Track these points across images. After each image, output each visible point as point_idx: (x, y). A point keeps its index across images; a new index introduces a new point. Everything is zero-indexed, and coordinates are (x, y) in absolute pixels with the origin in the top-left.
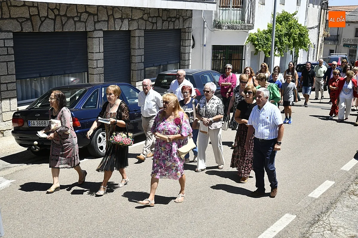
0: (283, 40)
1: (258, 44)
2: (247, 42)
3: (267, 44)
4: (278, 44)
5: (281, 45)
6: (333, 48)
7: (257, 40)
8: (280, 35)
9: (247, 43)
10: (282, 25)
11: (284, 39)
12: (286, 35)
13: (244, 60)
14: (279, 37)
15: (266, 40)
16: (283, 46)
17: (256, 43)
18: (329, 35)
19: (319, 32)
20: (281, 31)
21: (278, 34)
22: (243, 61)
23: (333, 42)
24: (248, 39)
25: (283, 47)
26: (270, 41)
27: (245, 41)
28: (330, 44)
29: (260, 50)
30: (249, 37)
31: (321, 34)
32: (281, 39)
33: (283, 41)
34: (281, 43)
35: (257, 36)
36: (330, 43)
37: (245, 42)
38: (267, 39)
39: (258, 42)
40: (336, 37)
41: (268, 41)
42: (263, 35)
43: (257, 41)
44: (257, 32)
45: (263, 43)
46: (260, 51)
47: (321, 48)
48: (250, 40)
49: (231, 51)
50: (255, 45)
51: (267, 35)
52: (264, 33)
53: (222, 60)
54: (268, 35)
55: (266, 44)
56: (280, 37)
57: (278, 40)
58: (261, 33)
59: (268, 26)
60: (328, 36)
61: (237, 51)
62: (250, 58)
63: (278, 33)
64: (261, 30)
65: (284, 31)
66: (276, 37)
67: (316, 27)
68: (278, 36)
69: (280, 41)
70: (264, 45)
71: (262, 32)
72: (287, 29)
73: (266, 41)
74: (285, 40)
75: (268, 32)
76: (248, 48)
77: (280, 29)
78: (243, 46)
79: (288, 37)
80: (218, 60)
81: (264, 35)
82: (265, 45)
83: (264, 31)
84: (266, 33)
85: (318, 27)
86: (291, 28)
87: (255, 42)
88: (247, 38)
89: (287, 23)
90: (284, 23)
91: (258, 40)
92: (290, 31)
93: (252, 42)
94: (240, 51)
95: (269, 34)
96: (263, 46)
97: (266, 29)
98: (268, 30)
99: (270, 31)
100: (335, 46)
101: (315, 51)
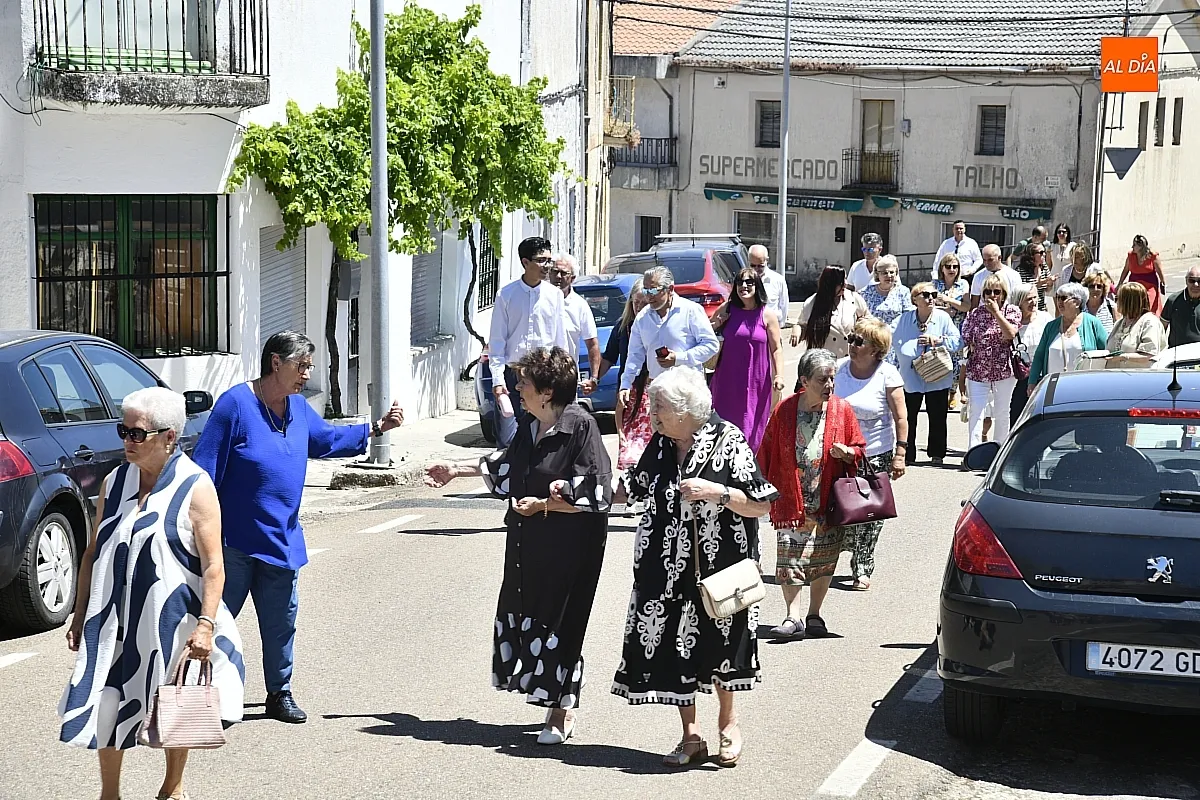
0: (426, 165)
1: (300, 188)
2: (234, 179)
3: (347, 185)
4: (405, 185)
5: (421, 194)
6: (654, 204)
7: (292, 163)
8: (412, 133)
9: (239, 181)
10: (414, 81)
11: (431, 160)
12: (440, 135)
13: (222, 274)
14: (407, 150)
15: (339, 164)
16: (430, 195)
17: (287, 179)
18: (636, 136)
19: (587, 121)
20: (411, 115)
21: (398, 130)
22: (221, 281)
23: (650, 173)
24: (238, 162)
25: (429, 201)
26: (359, 170)
27: (222, 170)
28: (639, 187)
29: (309, 217)
30: (244, 150)
31: (596, 131)
32: (415, 160)
33: (425, 172)
34: (420, 178)
35: (287, 142)
36: (636, 180)
37: (226, 175)
38: (345, 160)
39: (300, 174)
40: (664, 149)
41: (351, 170)
42: (317, 138)
43: (292, 169)
44: (285, 124)
45: (326, 180)
46: (312, 224)
47: (600, 208)
48: (250, 166)
49: (147, 225)
50: (283, 195)
51: (340, 135)
52: (323, 124)
53: (96, 278)
54: (349, 140)
55: (341, 185)
56: (411, 146)
57: (401, 162)
58: (309, 127)
59: (342, 88)
60: (631, 144)
61: (184, 226)
62: (254, 266)
63: (400, 125)
64: (307, 109)
65: (431, 115)
66: (390, 146)
67: (570, 95)
68: (402, 141)
69: (412, 170)
70: (331, 194)
71: (313, 122)
72: (444, 103)
73: (337, 171)
74: (437, 162)
75: (345, 121)
76: (240, 211)
77: (404, 103)
78: (214, 198)
79: (451, 149)
80: (75, 279)
81: (327, 138)
82: (335, 190)
83: (320, 116)
84: (335, 127)
85: (581, 91)
86: (460, 100)
87: (283, 179)
88: (235, 152)
89: (439, 73)
90: (423, 72)
91: (299, 162)
92: (458, 117)
93: (261, 177)
94: (197, 227)
95: (349, 129)
96: (324, 196)
97: (332, 101)
98: (344, 109)
99: (355, 117)
100: (663, 195)
101: (577, 226)
